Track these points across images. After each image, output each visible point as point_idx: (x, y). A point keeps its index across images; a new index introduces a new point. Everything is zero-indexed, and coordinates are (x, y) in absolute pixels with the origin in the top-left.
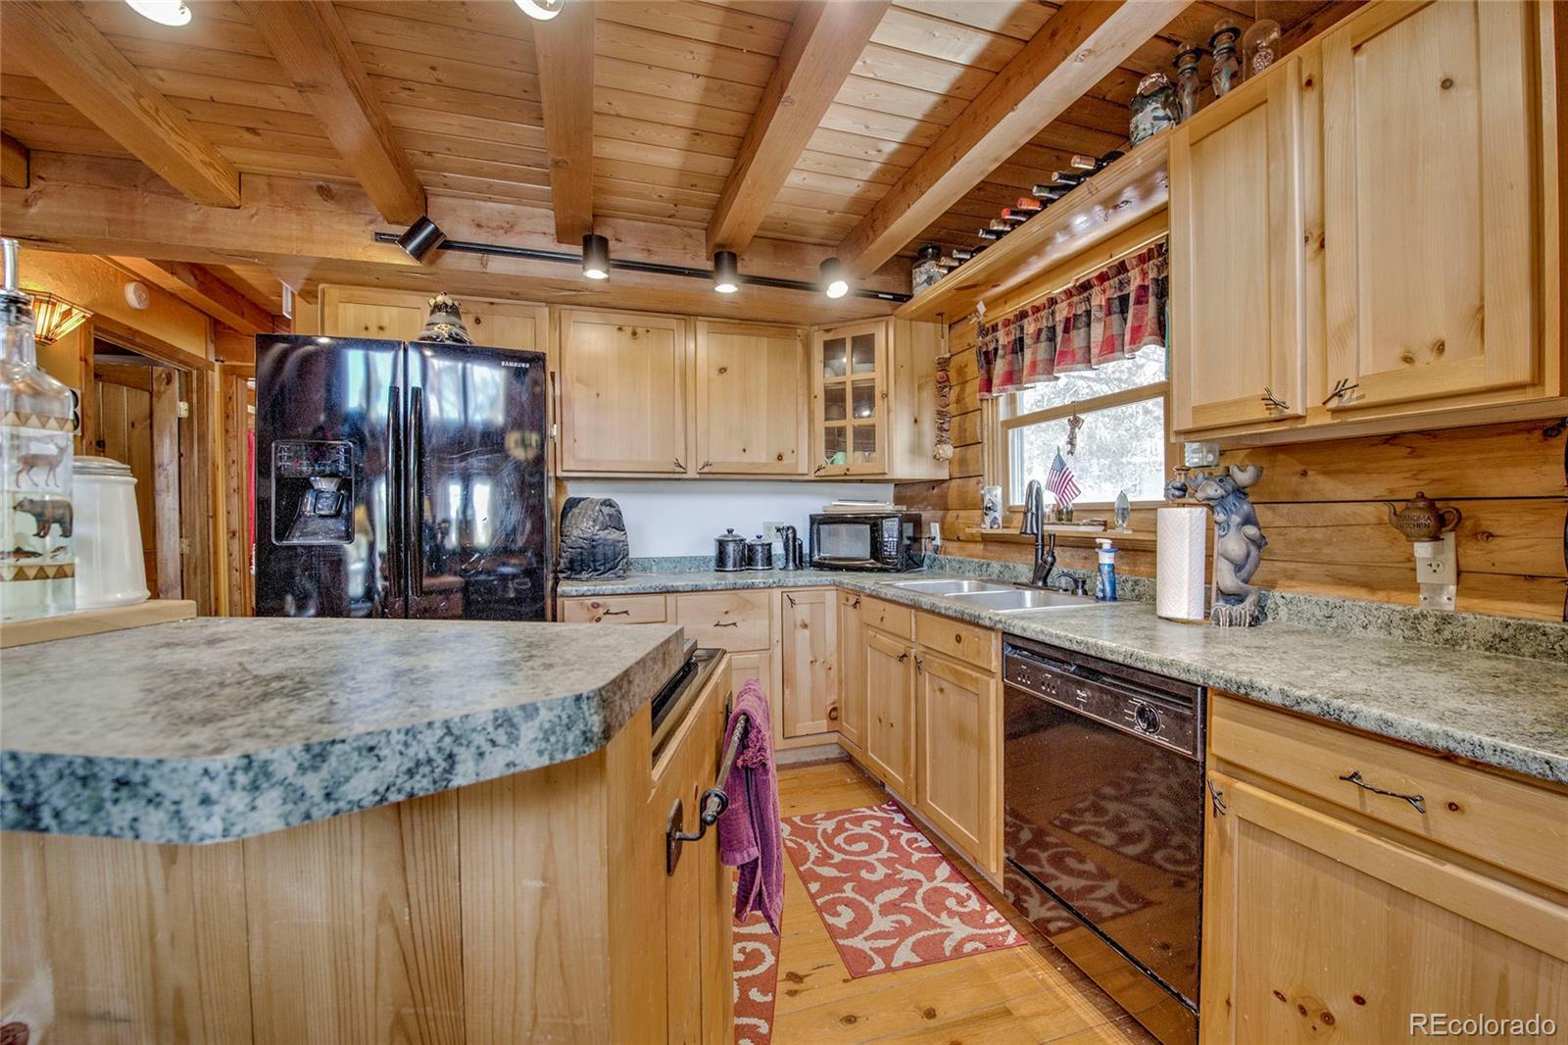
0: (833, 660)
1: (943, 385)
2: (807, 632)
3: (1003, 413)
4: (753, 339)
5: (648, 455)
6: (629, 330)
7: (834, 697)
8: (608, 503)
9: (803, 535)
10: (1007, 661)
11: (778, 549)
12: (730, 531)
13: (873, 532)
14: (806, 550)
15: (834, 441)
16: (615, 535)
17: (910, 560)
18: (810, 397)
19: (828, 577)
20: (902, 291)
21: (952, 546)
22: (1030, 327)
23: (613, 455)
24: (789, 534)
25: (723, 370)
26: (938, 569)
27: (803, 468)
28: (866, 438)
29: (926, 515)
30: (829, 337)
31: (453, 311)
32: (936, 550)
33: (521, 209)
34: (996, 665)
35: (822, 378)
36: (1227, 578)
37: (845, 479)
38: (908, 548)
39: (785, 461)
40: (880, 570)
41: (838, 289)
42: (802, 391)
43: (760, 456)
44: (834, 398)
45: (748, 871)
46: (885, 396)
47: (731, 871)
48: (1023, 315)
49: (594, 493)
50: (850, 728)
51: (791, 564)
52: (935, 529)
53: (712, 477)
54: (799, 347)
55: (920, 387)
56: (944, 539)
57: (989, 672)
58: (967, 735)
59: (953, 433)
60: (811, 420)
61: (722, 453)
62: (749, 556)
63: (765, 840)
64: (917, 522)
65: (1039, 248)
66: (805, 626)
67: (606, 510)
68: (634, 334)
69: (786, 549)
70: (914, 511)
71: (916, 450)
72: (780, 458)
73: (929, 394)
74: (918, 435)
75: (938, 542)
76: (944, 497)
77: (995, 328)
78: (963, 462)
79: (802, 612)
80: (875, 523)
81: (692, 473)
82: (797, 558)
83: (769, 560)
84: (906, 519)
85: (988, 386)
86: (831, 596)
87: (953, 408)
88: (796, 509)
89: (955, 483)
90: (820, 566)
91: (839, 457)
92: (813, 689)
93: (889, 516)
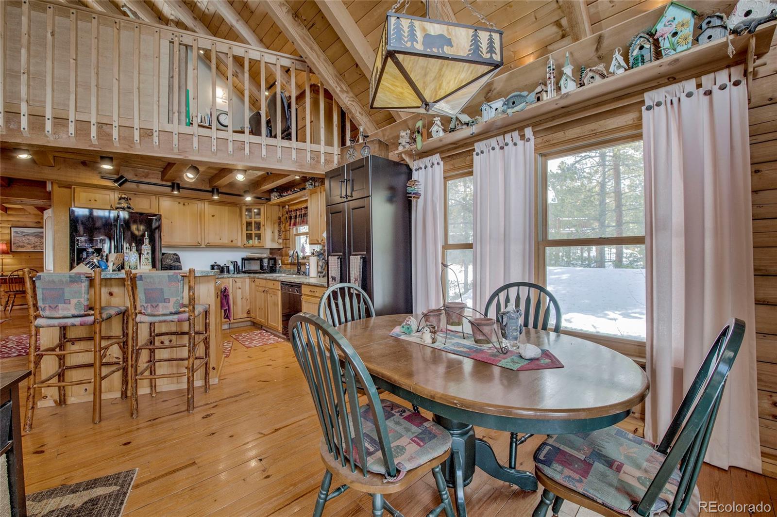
0: (248, 298)
1: (279, 224)
2: (240, 290)
3: (295, 232)
4: (223, 207)
5: (189, 240)
6: (182, 203)
7: (248, 308)
8: (176, 255)
9: (240, 263)
10: (281, 287)
11: (231, 268)
12: (215, 263)
13: (260, 262)
14: (241, 268)
15: (249, 237)
16: (178, 264)
17: (273, 270)
18: (242, 224)
19: (247, 275)
20: (268, 197)
21: (284, 266)
22: (298, 214)
23: (177, 240)
24: (235, 264)
25: (213, 216)
26: (280, 272)
27: (239, 244)
28: (259, 236)
29: (277, 258)
30: (247, 207)
31: (127, 199)
32: (280, 267)
33: (150, 171)
34: (280, 288)
35: (245, 219)
36: (320, 270)
37: (253, 247)
38: (272, 267)
39: (234, 242)
40: (263, 273)
41: (249, 199)
42: (239, 222)
43: (225, 241)
44: (249, 224)
45: (225, 311)
46: (264, 225)
47: (223, 311)
48: (297, 210)
49: (171, 251)
50: (253, 315)
51: (236, 273)
52: (280, 262)
53: (210, 247)
54: (238, 210)
55: (274, 224)
56: (282, 264)
57: (279, 290)
58: (275, 304)
59: (282, 237)
60: (242, 230)
61: (213, 239)
62: (222, 270)
63: (229, 306)
64: (275, 259)
65: (301, 197)
66: (240, 288)
67: (175, 257)
68: (184, 204)
69: (234, 268)
70: (274, 257)
71: (273, 240)
72: (232, 241)
73: (276, 225)
74: (274, 236)
75: (281, 265)
76: (282, 253)
77: (292, 211)
78: (286, 244)
79: (239, 284)
80: (261, 260)
81: (203, 246)
82: (237, 270)
83: (228, 271)
84: (270, 259)
85: (290, 225)
86: (248, 280)
87: (283, 229)
88: (237, 256)
89: (284, 249)
90: (245, 272)
91: (251, 241)
92: (242, 306)
93: (265, 258)
